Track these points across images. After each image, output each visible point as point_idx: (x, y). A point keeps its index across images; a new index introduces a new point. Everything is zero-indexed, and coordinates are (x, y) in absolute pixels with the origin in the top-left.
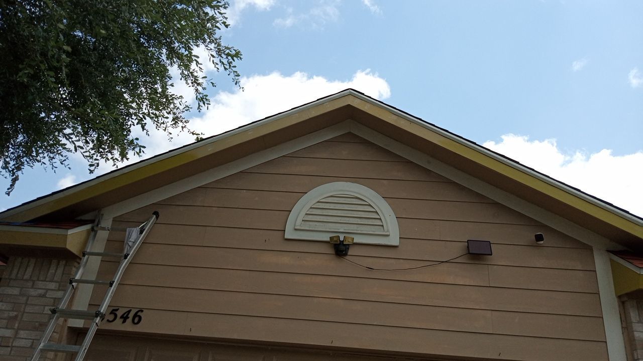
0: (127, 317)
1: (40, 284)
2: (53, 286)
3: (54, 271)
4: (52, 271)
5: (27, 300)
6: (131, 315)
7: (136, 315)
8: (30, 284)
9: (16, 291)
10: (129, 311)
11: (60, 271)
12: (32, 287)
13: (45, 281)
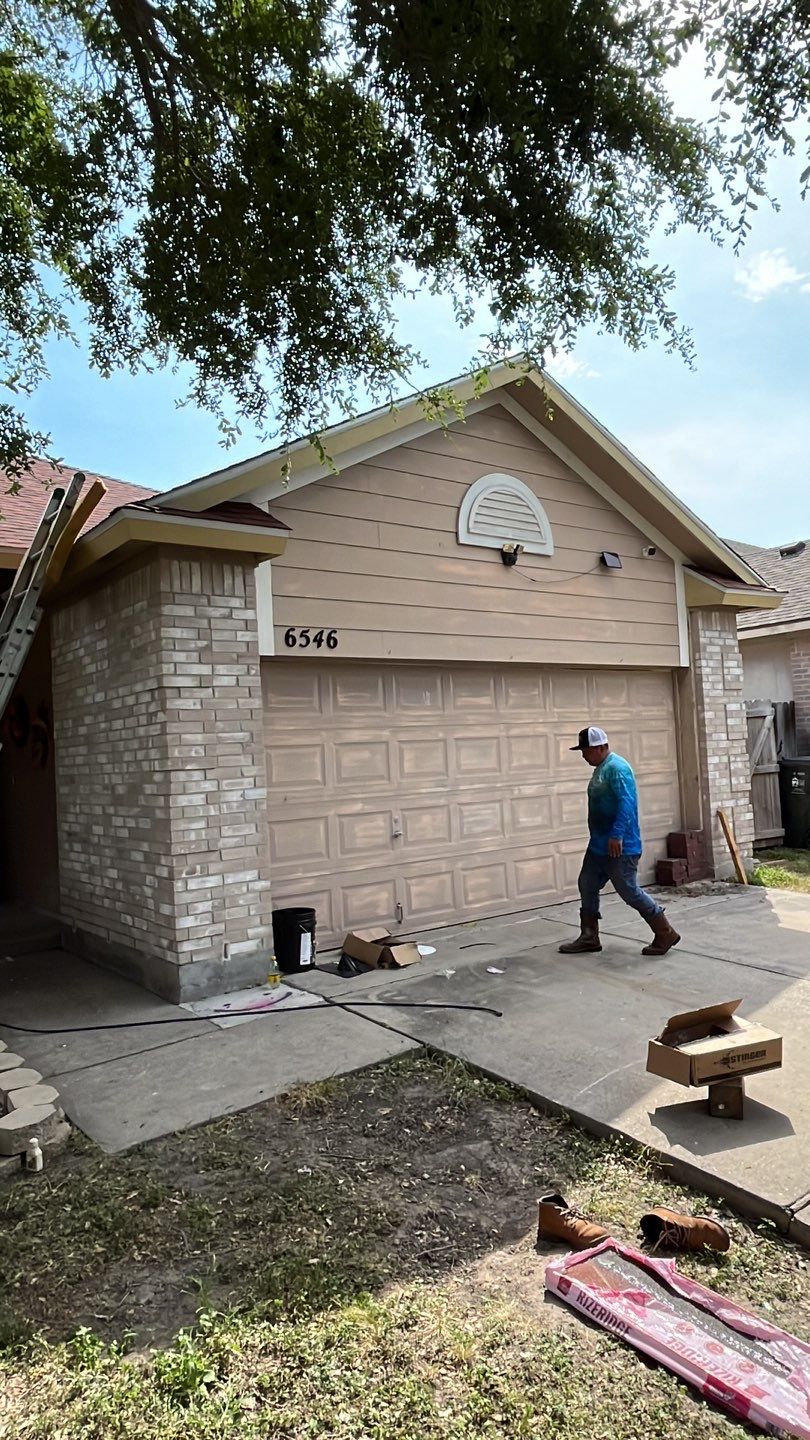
0: (321, 641)
1: (219, 601)
2: (236, 602)
3: (230, 581)
4: (228, 582)
5: (210, 622)
6: (324, 637)
7: (329, 637)
8: (204, 601)
9: (189, 611)
10: (321, 633)
11: (239, 580)
12: (209, 605)
13: (223, 595)
